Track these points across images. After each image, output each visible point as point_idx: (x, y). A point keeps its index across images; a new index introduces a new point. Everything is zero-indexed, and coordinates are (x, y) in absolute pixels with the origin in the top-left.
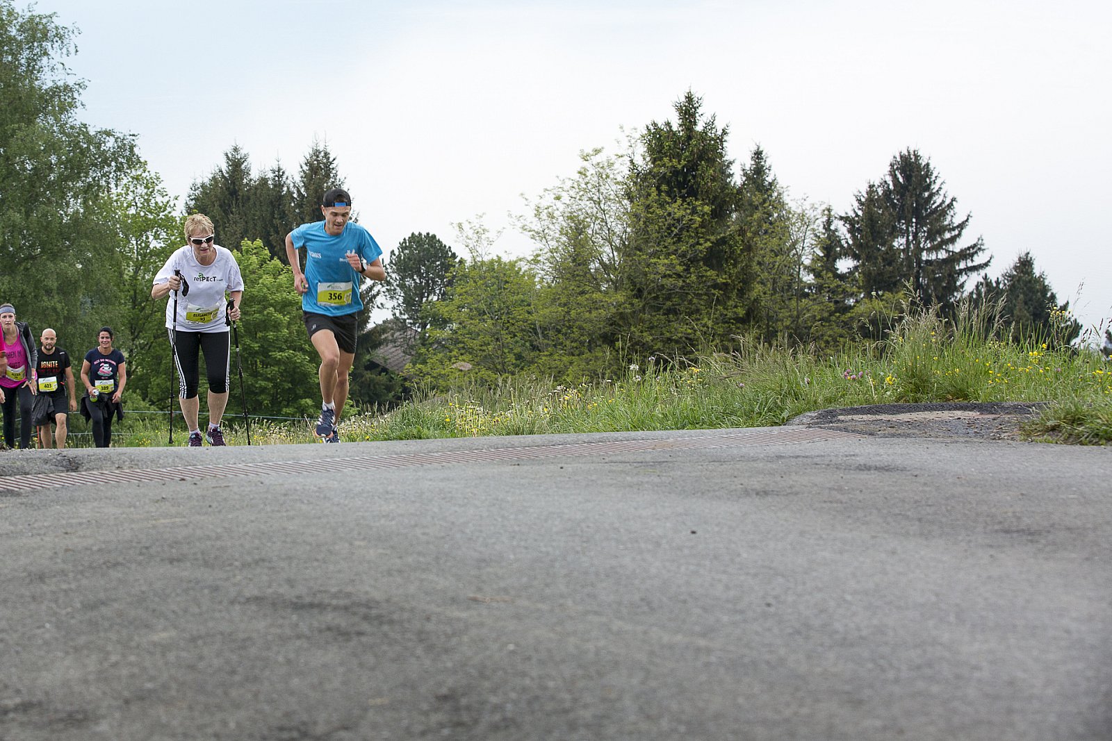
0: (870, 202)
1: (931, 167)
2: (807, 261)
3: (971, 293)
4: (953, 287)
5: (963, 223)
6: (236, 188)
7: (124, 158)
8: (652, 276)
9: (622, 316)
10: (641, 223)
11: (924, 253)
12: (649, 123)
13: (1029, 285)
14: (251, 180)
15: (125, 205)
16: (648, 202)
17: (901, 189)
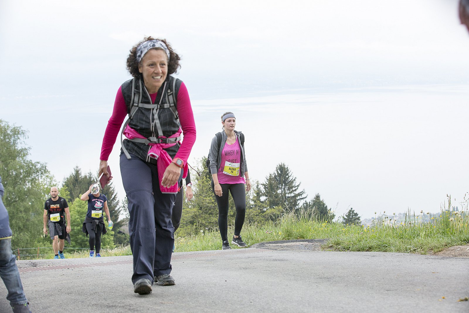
0: (270, 179)
1: (288, 168)
2: (251, 197)
3: (302, 206)
4: (295, 205)
5: (299, 185)
6: (78, 179)
7: (43, 170)
8: (205, 203)
9: (196, 215)
10: (201, 187)
11: (287, 194)
12: (203, 157)
13: (319, 203)
14: (82, 176)
15: (44, 184)
16: (203, 181)
17: (279, 175)
